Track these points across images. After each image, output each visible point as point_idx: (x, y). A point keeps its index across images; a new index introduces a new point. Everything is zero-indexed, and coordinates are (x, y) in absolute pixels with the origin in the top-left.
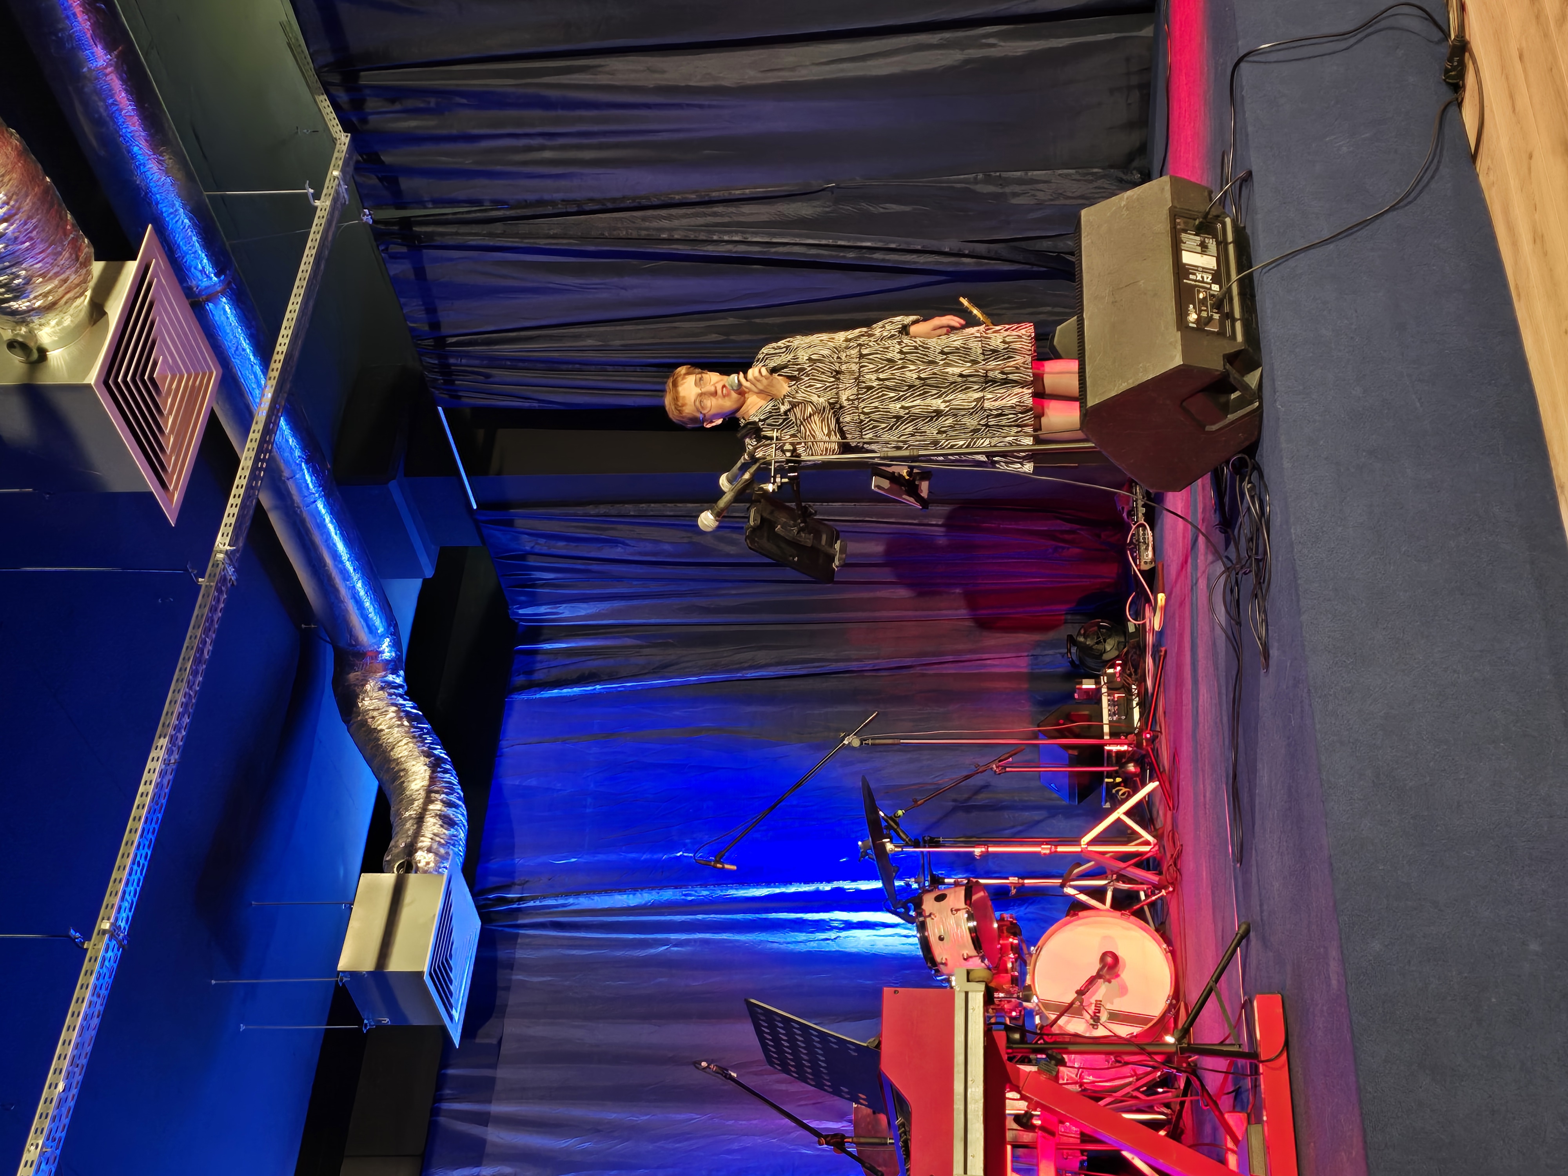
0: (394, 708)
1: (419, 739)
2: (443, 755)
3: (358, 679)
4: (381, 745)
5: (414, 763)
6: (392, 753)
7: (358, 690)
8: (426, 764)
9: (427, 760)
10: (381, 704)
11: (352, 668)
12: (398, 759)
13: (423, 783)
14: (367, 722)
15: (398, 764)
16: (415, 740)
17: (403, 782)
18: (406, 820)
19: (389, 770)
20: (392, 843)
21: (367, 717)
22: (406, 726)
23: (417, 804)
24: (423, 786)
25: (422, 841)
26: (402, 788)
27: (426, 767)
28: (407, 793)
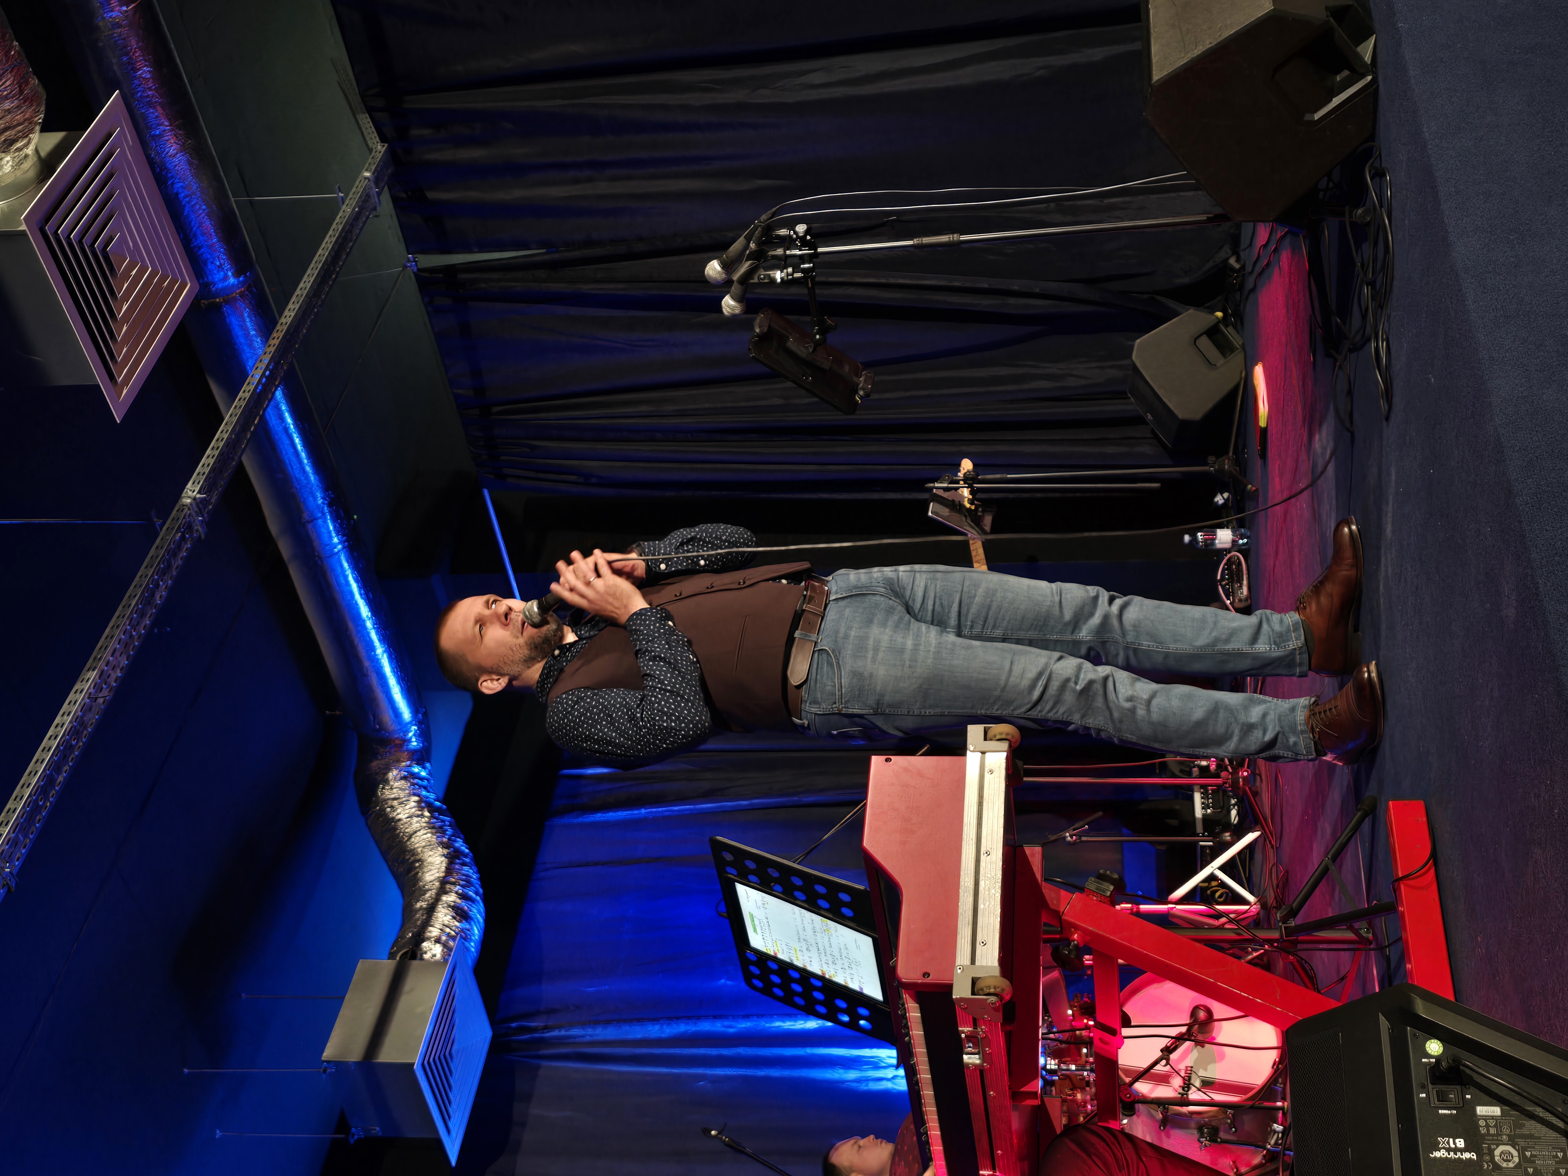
0: (416, 798)
2: (463, 848)
3: (380, 768)
4: (398, 834)
5: (431, 853)
6: (408, 843)
7: (379, 779)
8: (444, 855)
9: (445, 851)
10: (402, 794)
11: (375, 755)
12: (414, 849)
14: (384, 810)
15: (414, 855)
16: (434, 831)
17: (418, 873)
19: (405, 861)
21: (386, 806)
22: (427, 817)
23: (430, 895)
24: (438, 877)
25: (431, 931)
26: (416, 878)
27: (443, 858)
28: (421, 883)
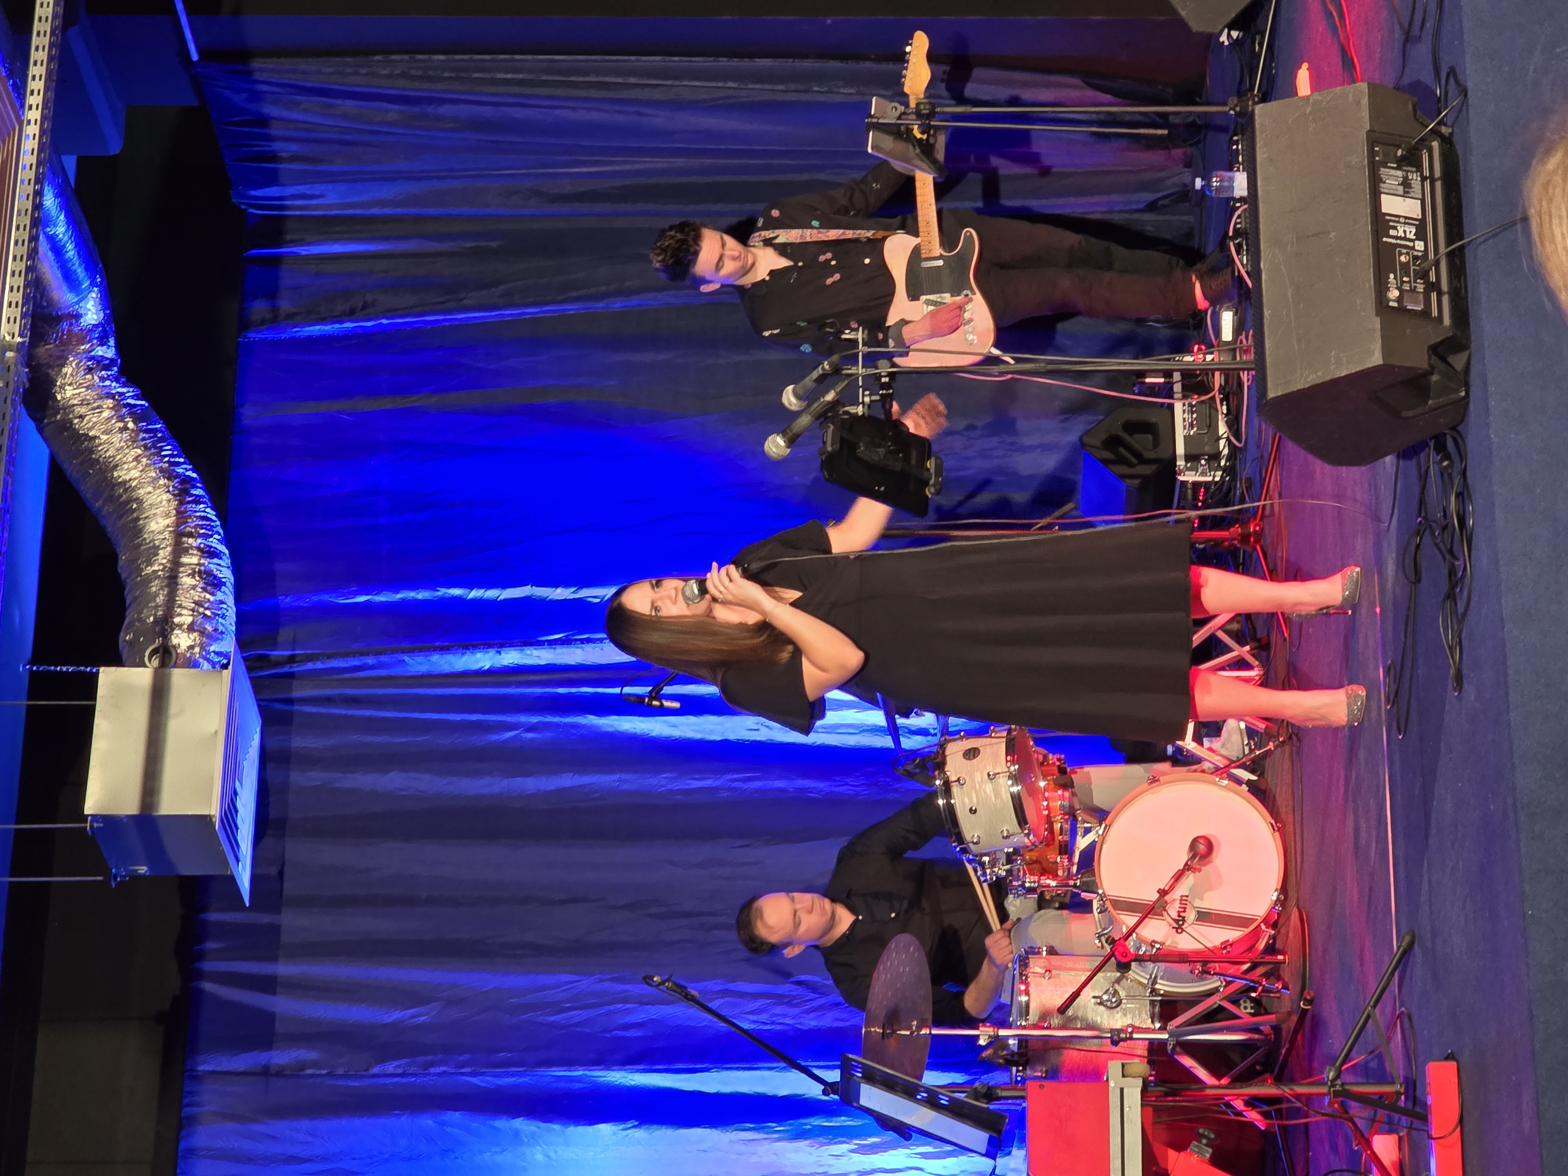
0: (110, 402)
1: (153, 451)
2: (189, 473)
3: (51, 356)
4: (98, 460)
5: (150, 489)
6: (116, 474)
7: (52, 373)
8: (168, 490)
9: (170, 484)
10: (90, 395)
12: (125, 482)
13: (168, 521)
14: (71, 423)
15: (126, 490)
16: (148, 453)
17: (138, 519)
18: (148, 580)
19: (112, 499)
20: (130, 615)
21: (71, 416)
22: (133, 430)
23: (164, 556)
24: (168, 526)
25: (180, 615)
26: (136, 530)
27: (169, 496)
28: (146, 536)
